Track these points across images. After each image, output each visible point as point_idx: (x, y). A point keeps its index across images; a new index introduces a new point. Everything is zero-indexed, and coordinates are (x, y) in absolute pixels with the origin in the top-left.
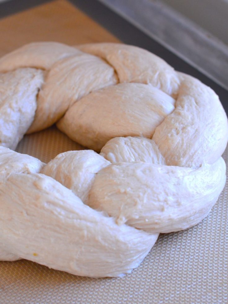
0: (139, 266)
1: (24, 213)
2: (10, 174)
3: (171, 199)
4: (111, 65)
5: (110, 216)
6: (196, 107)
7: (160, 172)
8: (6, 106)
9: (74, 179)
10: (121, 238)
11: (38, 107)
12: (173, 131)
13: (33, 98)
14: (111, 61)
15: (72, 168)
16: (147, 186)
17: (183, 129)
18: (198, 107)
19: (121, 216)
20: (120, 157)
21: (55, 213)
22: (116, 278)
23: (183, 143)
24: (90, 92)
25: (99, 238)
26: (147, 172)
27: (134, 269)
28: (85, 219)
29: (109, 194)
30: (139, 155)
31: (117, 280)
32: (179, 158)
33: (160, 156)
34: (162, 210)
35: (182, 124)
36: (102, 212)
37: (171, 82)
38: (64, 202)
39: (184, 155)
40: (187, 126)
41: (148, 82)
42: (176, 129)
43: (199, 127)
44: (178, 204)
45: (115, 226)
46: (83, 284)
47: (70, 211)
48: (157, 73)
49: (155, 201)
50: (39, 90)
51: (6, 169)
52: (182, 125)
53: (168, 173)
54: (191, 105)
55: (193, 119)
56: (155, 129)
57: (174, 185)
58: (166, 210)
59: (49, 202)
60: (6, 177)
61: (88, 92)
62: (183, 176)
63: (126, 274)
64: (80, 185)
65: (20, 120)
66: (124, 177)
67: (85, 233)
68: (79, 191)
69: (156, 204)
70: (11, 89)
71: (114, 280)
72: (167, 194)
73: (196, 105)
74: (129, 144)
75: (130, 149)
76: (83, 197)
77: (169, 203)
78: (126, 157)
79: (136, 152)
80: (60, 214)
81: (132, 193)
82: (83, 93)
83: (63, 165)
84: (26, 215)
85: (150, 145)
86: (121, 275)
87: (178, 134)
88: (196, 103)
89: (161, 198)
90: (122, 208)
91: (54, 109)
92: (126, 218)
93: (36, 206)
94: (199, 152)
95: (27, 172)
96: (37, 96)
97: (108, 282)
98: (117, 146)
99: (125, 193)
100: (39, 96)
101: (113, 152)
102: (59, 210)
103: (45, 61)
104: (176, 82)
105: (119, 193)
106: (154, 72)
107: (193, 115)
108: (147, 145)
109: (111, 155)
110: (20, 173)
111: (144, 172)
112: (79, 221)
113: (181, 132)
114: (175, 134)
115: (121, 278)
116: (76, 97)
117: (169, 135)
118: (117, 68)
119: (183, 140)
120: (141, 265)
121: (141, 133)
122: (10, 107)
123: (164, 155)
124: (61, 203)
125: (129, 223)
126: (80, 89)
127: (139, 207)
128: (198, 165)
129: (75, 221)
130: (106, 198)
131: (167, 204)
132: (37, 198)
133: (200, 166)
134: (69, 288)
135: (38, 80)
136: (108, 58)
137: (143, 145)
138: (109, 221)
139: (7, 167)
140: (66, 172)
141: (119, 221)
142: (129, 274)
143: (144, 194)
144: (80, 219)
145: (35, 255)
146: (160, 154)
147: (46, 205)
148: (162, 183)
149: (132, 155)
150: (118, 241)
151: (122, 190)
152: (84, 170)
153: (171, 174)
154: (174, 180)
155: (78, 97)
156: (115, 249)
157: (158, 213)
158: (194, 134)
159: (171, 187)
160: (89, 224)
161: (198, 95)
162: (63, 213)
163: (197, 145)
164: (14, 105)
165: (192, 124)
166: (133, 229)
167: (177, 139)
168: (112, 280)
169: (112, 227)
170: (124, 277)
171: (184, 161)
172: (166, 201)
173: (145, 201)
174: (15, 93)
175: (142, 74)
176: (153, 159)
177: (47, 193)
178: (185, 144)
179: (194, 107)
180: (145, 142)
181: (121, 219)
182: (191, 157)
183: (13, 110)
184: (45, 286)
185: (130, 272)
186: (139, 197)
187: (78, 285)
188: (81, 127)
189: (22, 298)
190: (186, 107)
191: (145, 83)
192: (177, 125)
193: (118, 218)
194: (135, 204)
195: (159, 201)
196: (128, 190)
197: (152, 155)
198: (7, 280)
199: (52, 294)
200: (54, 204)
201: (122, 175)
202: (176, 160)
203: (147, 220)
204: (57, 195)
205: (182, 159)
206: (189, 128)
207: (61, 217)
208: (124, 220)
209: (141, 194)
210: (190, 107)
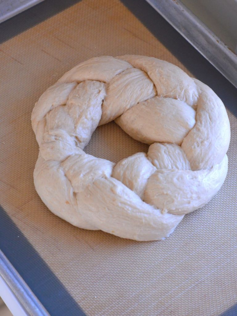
0: (174, 232)
1: (106, 209)
2: (95, 179)
3: (194, 196)
4: (151, 80)
5: (158, 208)
6: (210, 122)
7: (188, 178)
8: (83, 117)
9: (135, 184)
10: (164, 222)
11: (103, 113)
12: (195, 144)
13: (99, 108)
14: (151, 77)
15: (133, 176)
16: (180, 189)
17: (202, 142)
18: (211, 123)
19: (164, 209)
20: (162, 164)
21: (126, 209)
22: (160, 241)
23: (201, 153)
24: (138, 103)
25: (152, 223)
26: (180, 179)
27: (171, 234)
28: (143, 212)
29: (157, 195)
30: (174, 162)
31: (161, 242)
32: (199, 163)
33: (187, 161)
34: (189, 203)
35: (201, 138)
36: (153, 206)
37: (193, 96)
38: (130, 202)
39: (202, 161)
40: (204, 140)
41: (177, 97)
42: (197, 142)
43: (212, 140)
44: (199, 198)
45: (161, 215)
46: (141, 245)
47: (134, 208)
48: (184, 90)
49: (184, 198)
50: (103, 101)
51: (92, 176)
52: (201, 140)
53: (192, 179)
54: (206, 122)
55: (208, 134)
56: (183, 140)
57: (197, 186)
58: (191, 203)
59: (122, 203)
60: (92, 181)
61: (137, 103)
62: (202, 180)
63: (166, 237)
64: (139, 188)
65: (92, 125)
66: (166, 183)
67: (144, 221)
68: (138, 191)
69: (185, 200)
70: (85, 104)
71: (159, 242)
72: (192, 193)
73: (210, 121)
74: (167, 153)
75: (168, 157)
76: (140, 195)
77: (193, 198)
78: (166, 164)
79: (171, 159)
80: (128, 209)
81: (171, 194)
82: (133, 103)
83: (127, 173)
84: (107, 210)
85: (181, 153)
86: (163, 239)
87: (198, 146)
88: (210, 119)
89: (189, 196)
90: (165, 204)
91: (113, 114)
92: (168, 210)
93: (114, 205)
94: (212, 158)
95: (104, 177)
96: (102, 105)
97: (156, 244)
98: (160, 155)
99: (167, 194)
100: (104, 105)
101: (157, 160)
102: (127, 207)
103: (106, 77)
104: (196, 96)
105: (163, 194)
106: (181, 89)
107: (208, 131)
108: (178, 153)
109: (156, 162)
110: (100, 178)
111: (178, 179)
112: (140, 214)
113: (200, 146)
114: (196, 147)
115: (163, 241)
116: (128, 107)
117: (193, 147)
118: (156, 84)
119: (201, 151)
120: (175, 231)
121: (174, 142)
122: (86, 118)
123: (190, 161)
124: (129, 203)
125: (169, 212)
126: (131, 101)
127: (176, 203)
128: (211, 167)
129: (137, 213)
130: (155, 197)
131: (192, 199)
132: (114, 200)
133: (212, 167)
134: (133, 248)
135: (102, 95)
136: (149, 73)
137: (176, 153)
138: (157, 212)
139: (92, 174)
140: (129, 178)
141: (163, 212)
142: (168, 238)
143: (178, 194)
144: (141, 212)
145: (113, 232)
146: (187, 160)
147: (120, 205)
148: (189, 186)
149: (170, 162)
150: (162, 224)
151: (165, 193)
152: (141, 178)
153: (194, 179)
154: (196, 183)
155: (130, 106)
156: (160, 228)
157: (187, 205)
158: (209, 146)
159: (195, 188)
160: (146, 215)
161: (211, 111)
162: (130, 209)
163: (210, 154)
164: (89, 116)
165: (207, 139)
166: (171, 215)
167: (198, 150)
168: (158, 242)
169: (159, 216)
170: (165, 240)
171: (202, 166)
172: (191, 197)
173: (179, 199)
174: (88, 107)
175: (173, 91)
176: (182, 164)
177: (120, 197)
178: (203, 154)
179: (208, 123)
180: (177, 151)
181: (165, 211)
182: (207, 162)
183: (88, 120)
184: (118, 247)
185: (168, 236)
186: (175, 197)
187: (138, 246)
188: (133, 130)
189: (105, 255)
190: (203, 123)
191: (176, 98)
192: (198, 139)
193: (163, 210)
194: (173, 201)
195: (187, 198)
196: (169, 192)
197: (182, 161)
198: (94, 243)
199: (123, 252)
200: (125, 204)
201: (165, 182)
202: (197, 165)
203: (180, 210)
204: (126, 197)
205: (201, 164)
206: (206, 142)
207: (129, 212)
208: (166, 211)
209: (177, 195)
210: (206, 123)
